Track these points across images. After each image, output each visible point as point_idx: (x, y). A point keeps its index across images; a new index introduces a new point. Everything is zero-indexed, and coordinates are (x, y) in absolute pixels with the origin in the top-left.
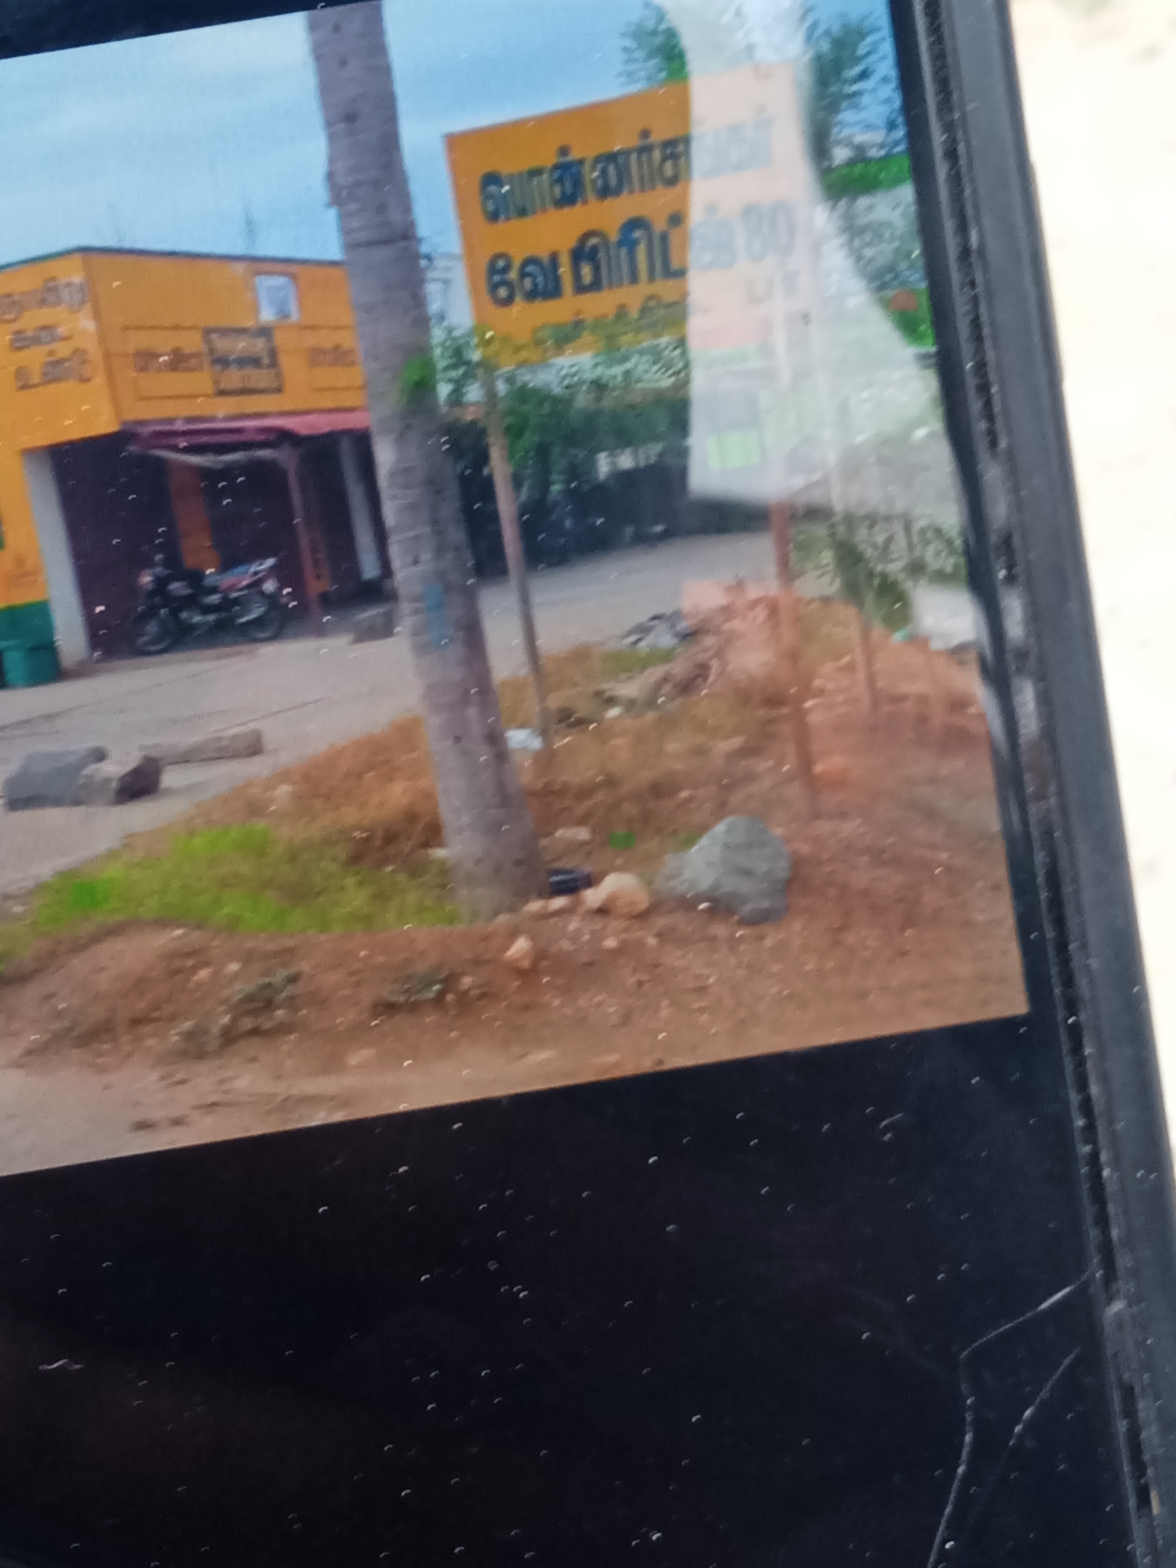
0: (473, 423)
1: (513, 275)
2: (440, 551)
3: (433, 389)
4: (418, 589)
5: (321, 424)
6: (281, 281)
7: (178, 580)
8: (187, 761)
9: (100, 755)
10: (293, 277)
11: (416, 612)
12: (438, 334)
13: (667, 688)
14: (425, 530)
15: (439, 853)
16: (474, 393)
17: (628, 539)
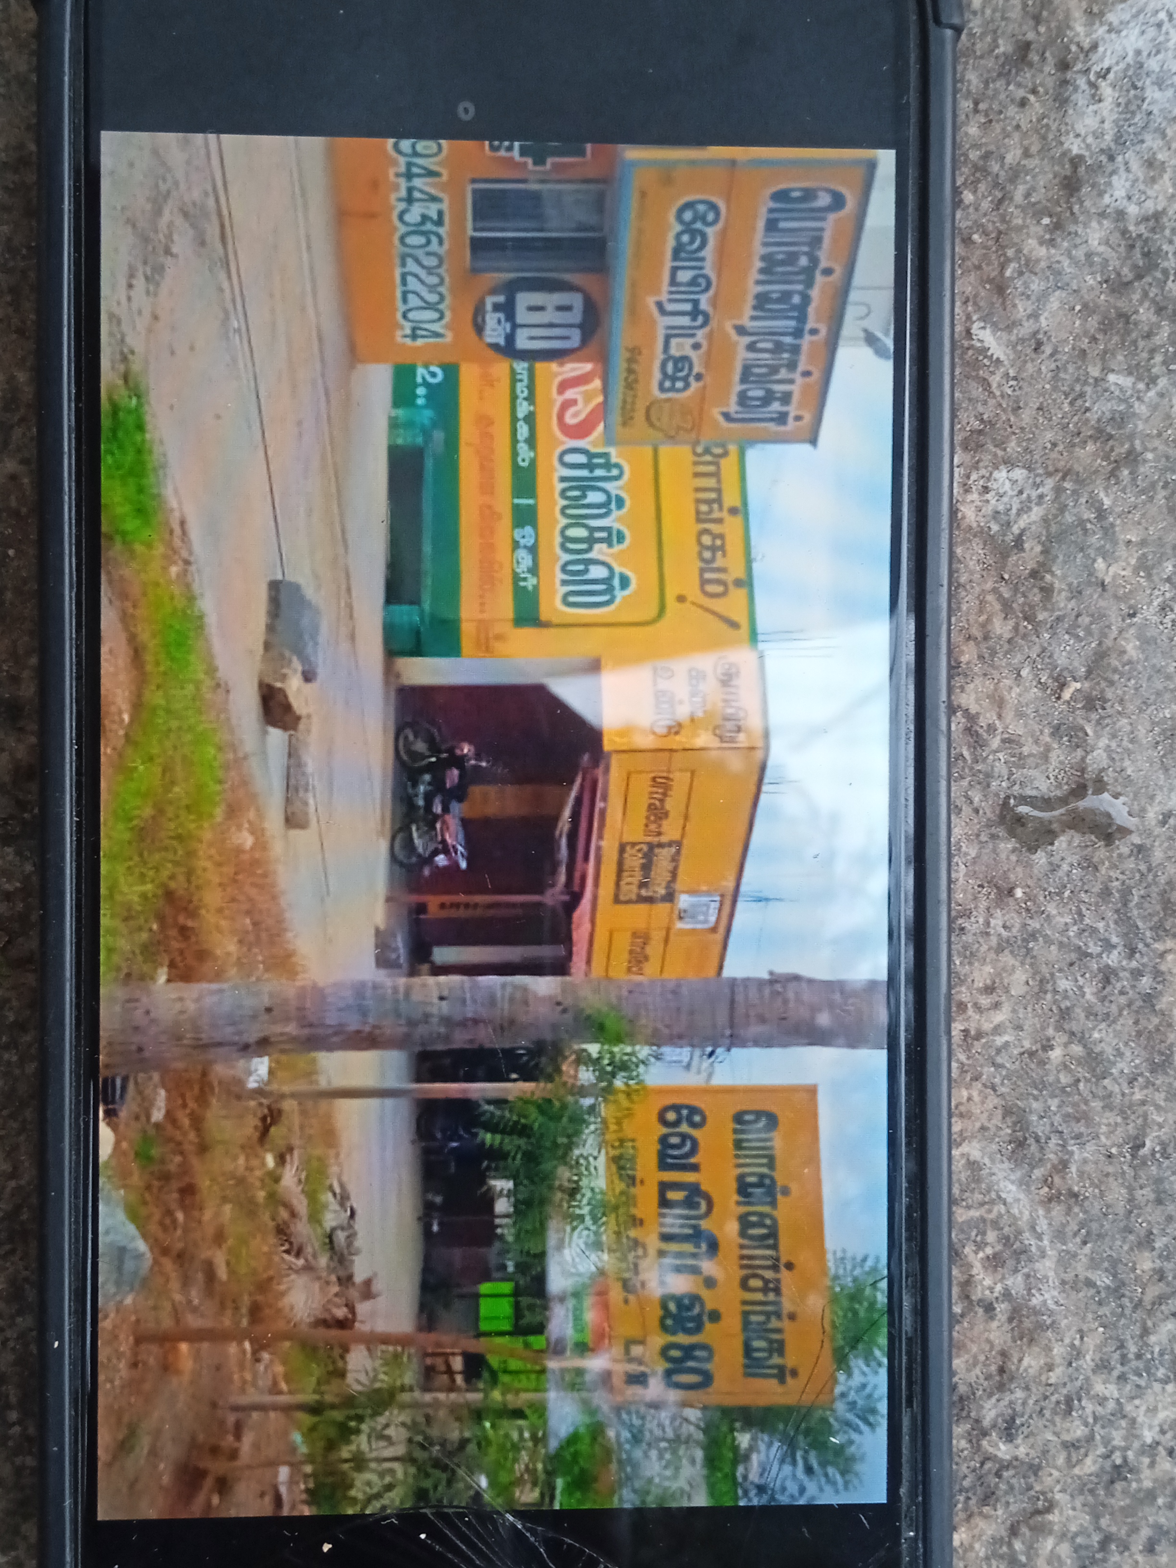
0: (558, 1070)
1: (684, 1128)
2: (447, 1021)
3: (595, 1040)
4: (416, 997)
5: (580, 934)
6: (713, 919)
7: (461, 777)
8: (290, 755)
9: (308, 677)
10: (714, 930)
11: (395, 990)
12: (644, 1051)
13: (284, 1214)
14: (469, 1012)
15: (162, 976)
16: (586, 1076)
17: (430, 1196)
